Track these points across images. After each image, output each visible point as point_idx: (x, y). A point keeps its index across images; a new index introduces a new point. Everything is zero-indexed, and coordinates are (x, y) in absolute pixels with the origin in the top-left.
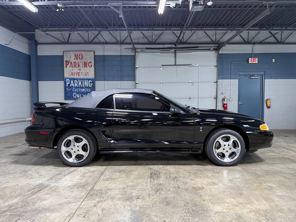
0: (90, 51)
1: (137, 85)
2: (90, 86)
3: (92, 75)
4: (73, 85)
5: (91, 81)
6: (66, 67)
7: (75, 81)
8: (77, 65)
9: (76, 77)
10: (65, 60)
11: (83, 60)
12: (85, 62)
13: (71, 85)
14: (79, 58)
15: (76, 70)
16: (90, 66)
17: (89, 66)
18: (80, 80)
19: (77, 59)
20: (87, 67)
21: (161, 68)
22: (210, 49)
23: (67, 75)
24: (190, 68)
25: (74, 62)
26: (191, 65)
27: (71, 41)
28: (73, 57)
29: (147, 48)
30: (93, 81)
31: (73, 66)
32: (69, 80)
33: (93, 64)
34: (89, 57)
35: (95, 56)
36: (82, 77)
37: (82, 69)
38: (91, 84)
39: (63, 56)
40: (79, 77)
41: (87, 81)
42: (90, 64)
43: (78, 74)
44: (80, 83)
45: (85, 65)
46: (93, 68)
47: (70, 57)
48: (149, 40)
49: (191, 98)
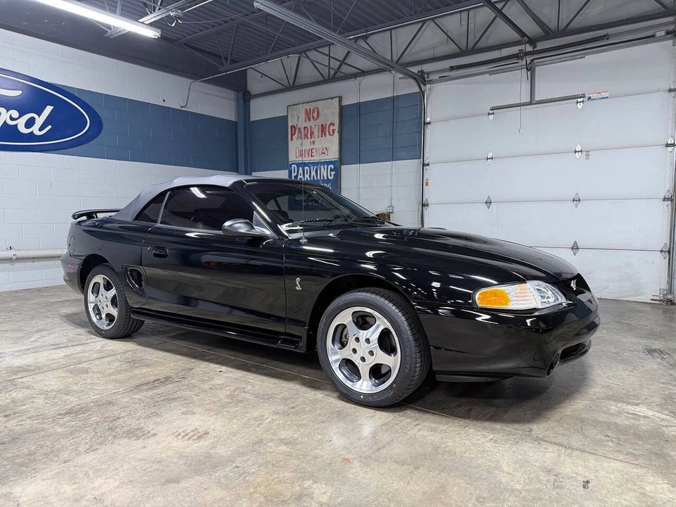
0: (332, 98)
1: (427, 167)
2: (330, 178)
3: (333, 154)
4: (302, 177)
5: (333, 168)
6: (292, 140)
7: (306, 168)
8: (309, 132)
9: (307, 159)
10: (290, 124)
11: (320, 122)
12: (322, 125)
13: (299, 177)
14: (313, 117)
15: (307, 145)
16: (331, 132)
17: (329, 132)
18: (314, 166)
19: (309, 120)
20: (325, 135)
21: (491, 117)
22: (653, 36)
23: (293, 157)
24: (580, 106)
25: (305, 128)
26: (583, 96)
27: (300, 81)
28: (303, 116)
29: (452, 68)
30: (337, 166)
31: (301, 135)
32: (295, 166)
33: (336, 127)
34: (330, 114)
35: (341, 108)
36: (316, 158)
37: (317, 140)
38: (333, 173)
39: (286, 118)
40: (313, 158)
41: (326, 166)
42: (332, 128)
43: (311, 152)
44: (313, 173)
45: (323, 129)
46: (336, 135)
47: (297, 119)
48: (458, 46)
49: (579, 200)
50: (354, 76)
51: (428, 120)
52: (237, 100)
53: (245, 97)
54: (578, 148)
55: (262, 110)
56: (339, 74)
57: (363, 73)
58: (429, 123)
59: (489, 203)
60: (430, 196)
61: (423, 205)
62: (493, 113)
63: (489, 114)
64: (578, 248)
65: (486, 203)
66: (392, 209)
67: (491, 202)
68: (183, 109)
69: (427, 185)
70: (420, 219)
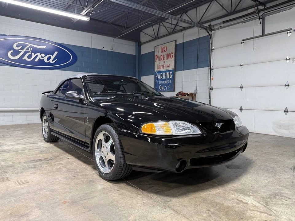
0: (172, 41)
1: (212, 71)
2: (171, 78)
3: (172, 67)
4: (159, 78)
5: (172, 73)
6: (156, 61)
7: (161, 74)
8: (163, 57)
9: (162, 70)
10: (155, 55)
11: (167, 52)
12: (168, 54)
13: (158, 78)
14: (164, 51)
15: (161, 63)
17: (171, 57)
18: (164, 73)
19: (163, 52)
20: (169, 58)
21: (242, 44)
23: (156, 69)
24: (289, 35)
25: (161, 56)
26: (291, 29)
27: (160, 35)
28: (160, 51)
29: (224, 22)
30: (174, 72)
31: (160, 59)
32: (157, 73)
33: (173, 54)
34: (171, 49)
35: (176, 46)
36: (165, 69)
37: (166, 61)
38: (172, 75)
39: (154, 52)
40: (164, 69)
41: (169, 72)
42: (172, 55)
43: (163, 66)
44: (164, 76)
45: (168, 56)
46: (174, 58)
47: (159, 53)
48: (227, 11)
49: (288, 85)
50: (181, 30)
51: (213, 48)
52: (136, 46)
53: (139, 44)
54: (288, 57)
55: (146, 49)
56: (175, 31)
57: (185, 29)
58: (214, 49)
59: (241, 87)
60: (213, 85)
61: (210, 89)
62: (244, 43)
63: (242, 43)
64: (288, 111)
65: (240, 87)
66: (197, 91)
67: (242, 87)
68: (112, 51)
69: (212, 79)
70: (209, 96)
